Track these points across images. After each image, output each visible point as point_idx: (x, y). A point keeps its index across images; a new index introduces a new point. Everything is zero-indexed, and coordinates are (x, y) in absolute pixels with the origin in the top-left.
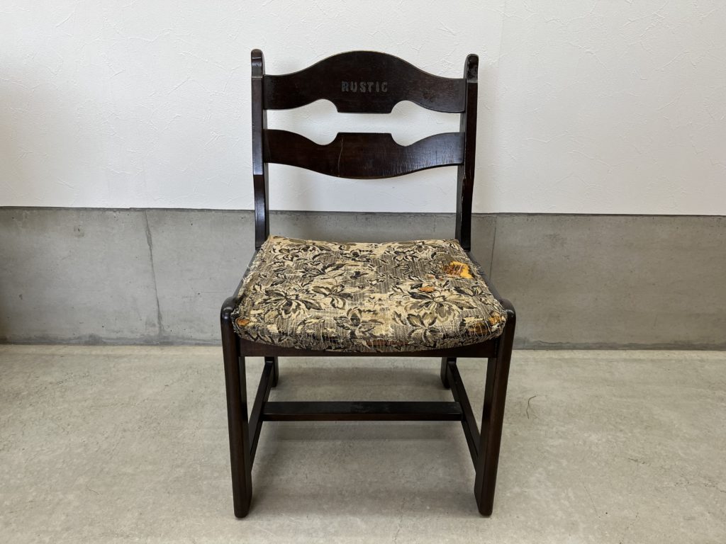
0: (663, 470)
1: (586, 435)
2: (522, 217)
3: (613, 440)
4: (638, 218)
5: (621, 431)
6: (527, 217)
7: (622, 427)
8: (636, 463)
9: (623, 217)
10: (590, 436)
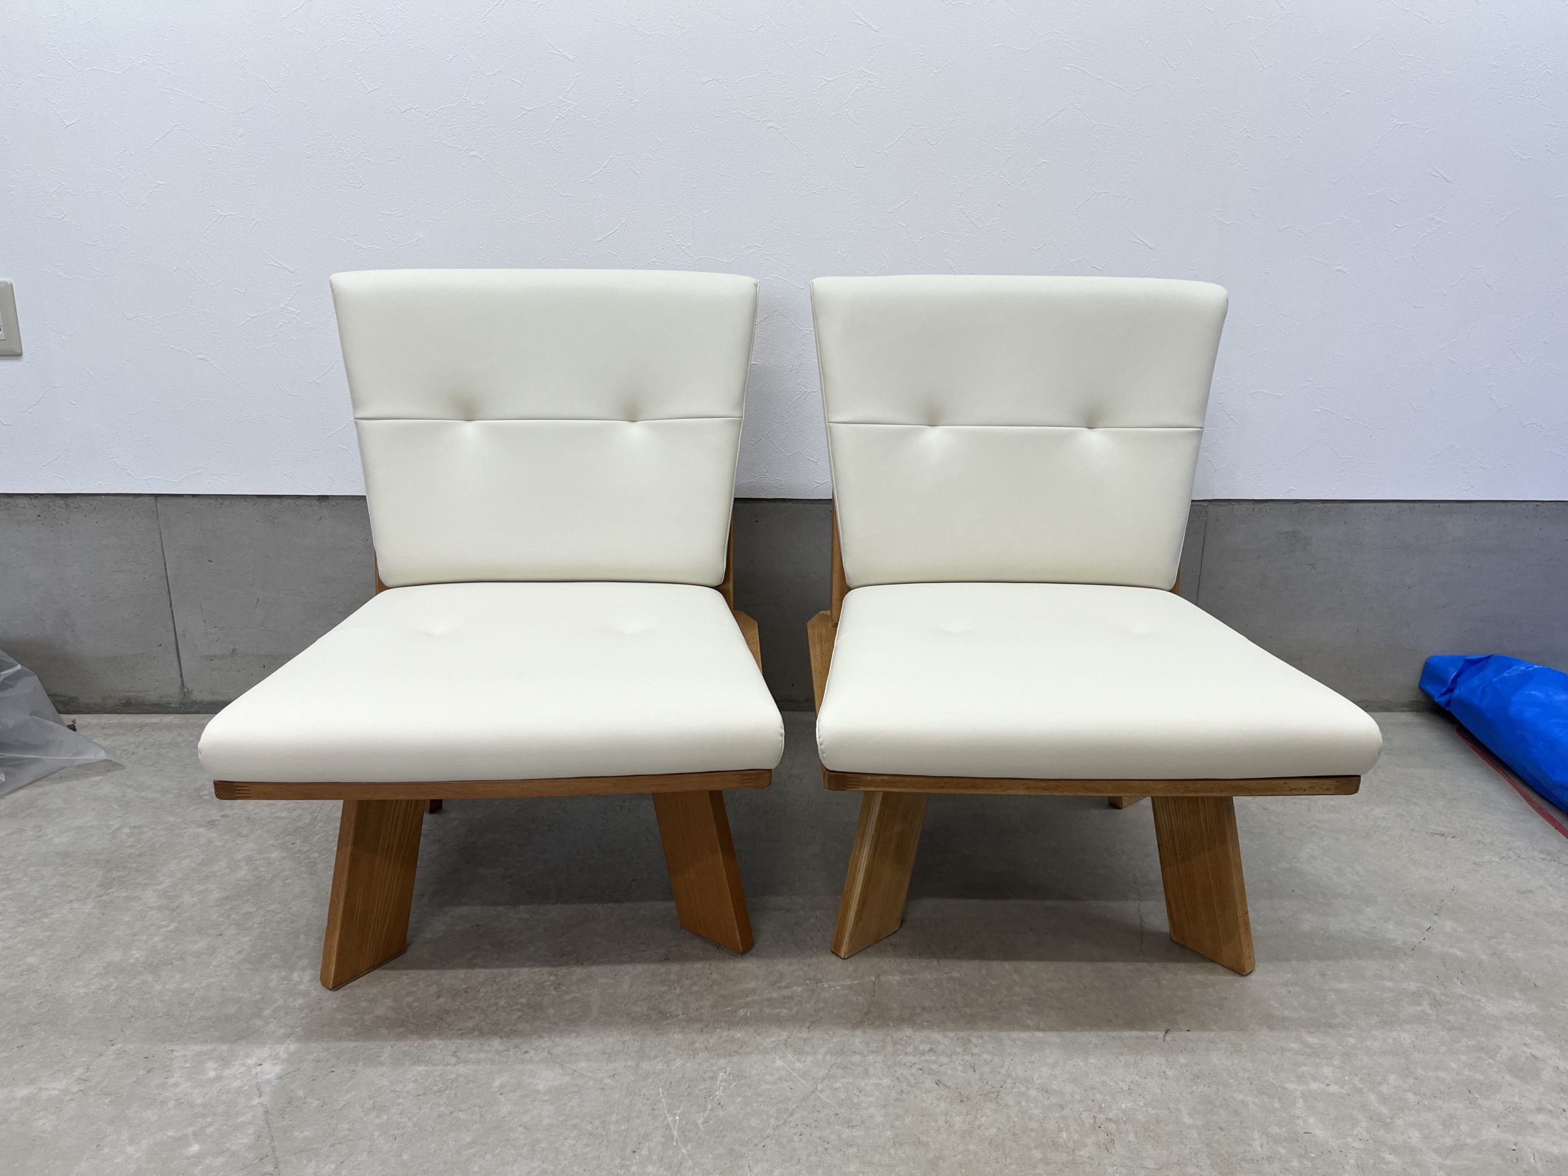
0: (1481, 846)
1: (1366, 808)
2: (1245, 505)
3: (1405, 814)
4: (1417, 505)
5: (1415, 804)
6: (1252, 506)
7: (1415, 800)
8: (1444, 837)
9: (1395, 504)
10: (1373, 809)
